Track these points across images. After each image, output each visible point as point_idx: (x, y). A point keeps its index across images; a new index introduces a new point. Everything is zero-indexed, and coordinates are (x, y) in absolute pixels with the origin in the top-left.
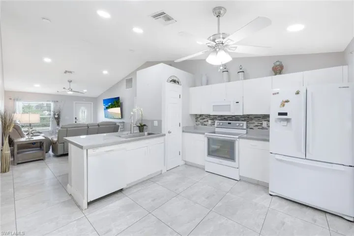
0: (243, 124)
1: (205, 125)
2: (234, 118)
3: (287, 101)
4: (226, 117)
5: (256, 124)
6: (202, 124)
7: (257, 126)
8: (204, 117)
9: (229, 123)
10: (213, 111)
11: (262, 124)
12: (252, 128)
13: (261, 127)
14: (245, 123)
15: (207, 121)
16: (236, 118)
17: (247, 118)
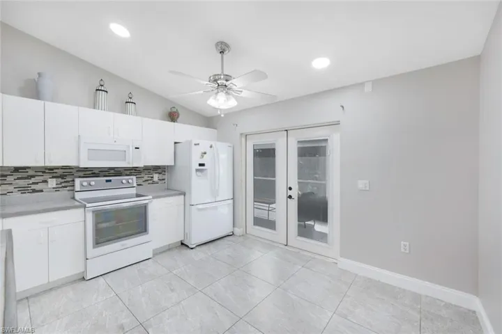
0: (132, 179)
1: (34, 191)
2: (112, 171)
3: (205, 153)
4: (96, 171)
5: (146, 178)
6: (23, 190)
7: (147, 180)
8: (31, 173)
9: (107, 181)
10: (89, 159)
11: (152, 177)
12: (140, 185)
13: (151, 182)
14: (134, 178)
15: (45, 181)
16: (117, 172)
17: (133, 171)
